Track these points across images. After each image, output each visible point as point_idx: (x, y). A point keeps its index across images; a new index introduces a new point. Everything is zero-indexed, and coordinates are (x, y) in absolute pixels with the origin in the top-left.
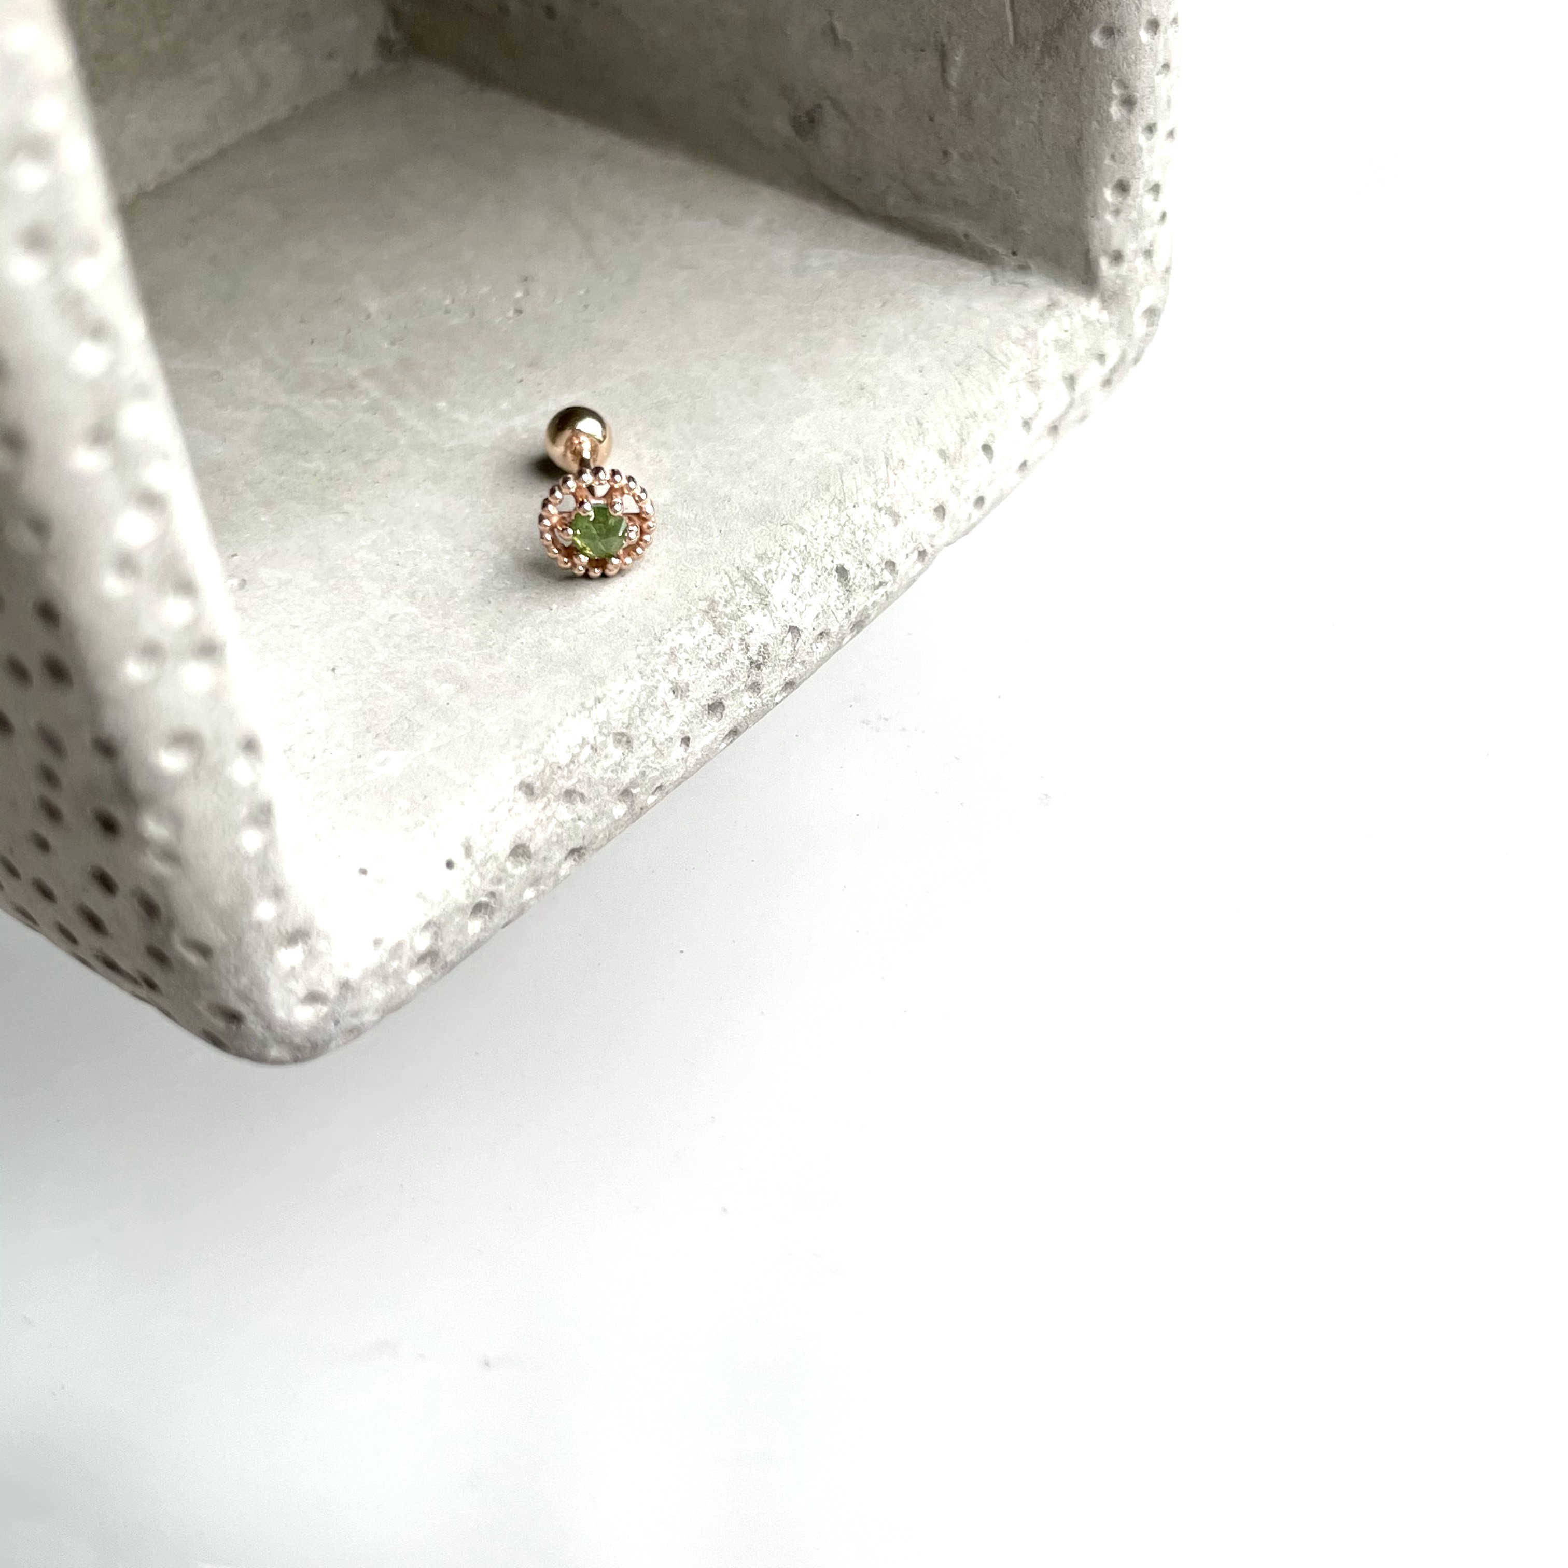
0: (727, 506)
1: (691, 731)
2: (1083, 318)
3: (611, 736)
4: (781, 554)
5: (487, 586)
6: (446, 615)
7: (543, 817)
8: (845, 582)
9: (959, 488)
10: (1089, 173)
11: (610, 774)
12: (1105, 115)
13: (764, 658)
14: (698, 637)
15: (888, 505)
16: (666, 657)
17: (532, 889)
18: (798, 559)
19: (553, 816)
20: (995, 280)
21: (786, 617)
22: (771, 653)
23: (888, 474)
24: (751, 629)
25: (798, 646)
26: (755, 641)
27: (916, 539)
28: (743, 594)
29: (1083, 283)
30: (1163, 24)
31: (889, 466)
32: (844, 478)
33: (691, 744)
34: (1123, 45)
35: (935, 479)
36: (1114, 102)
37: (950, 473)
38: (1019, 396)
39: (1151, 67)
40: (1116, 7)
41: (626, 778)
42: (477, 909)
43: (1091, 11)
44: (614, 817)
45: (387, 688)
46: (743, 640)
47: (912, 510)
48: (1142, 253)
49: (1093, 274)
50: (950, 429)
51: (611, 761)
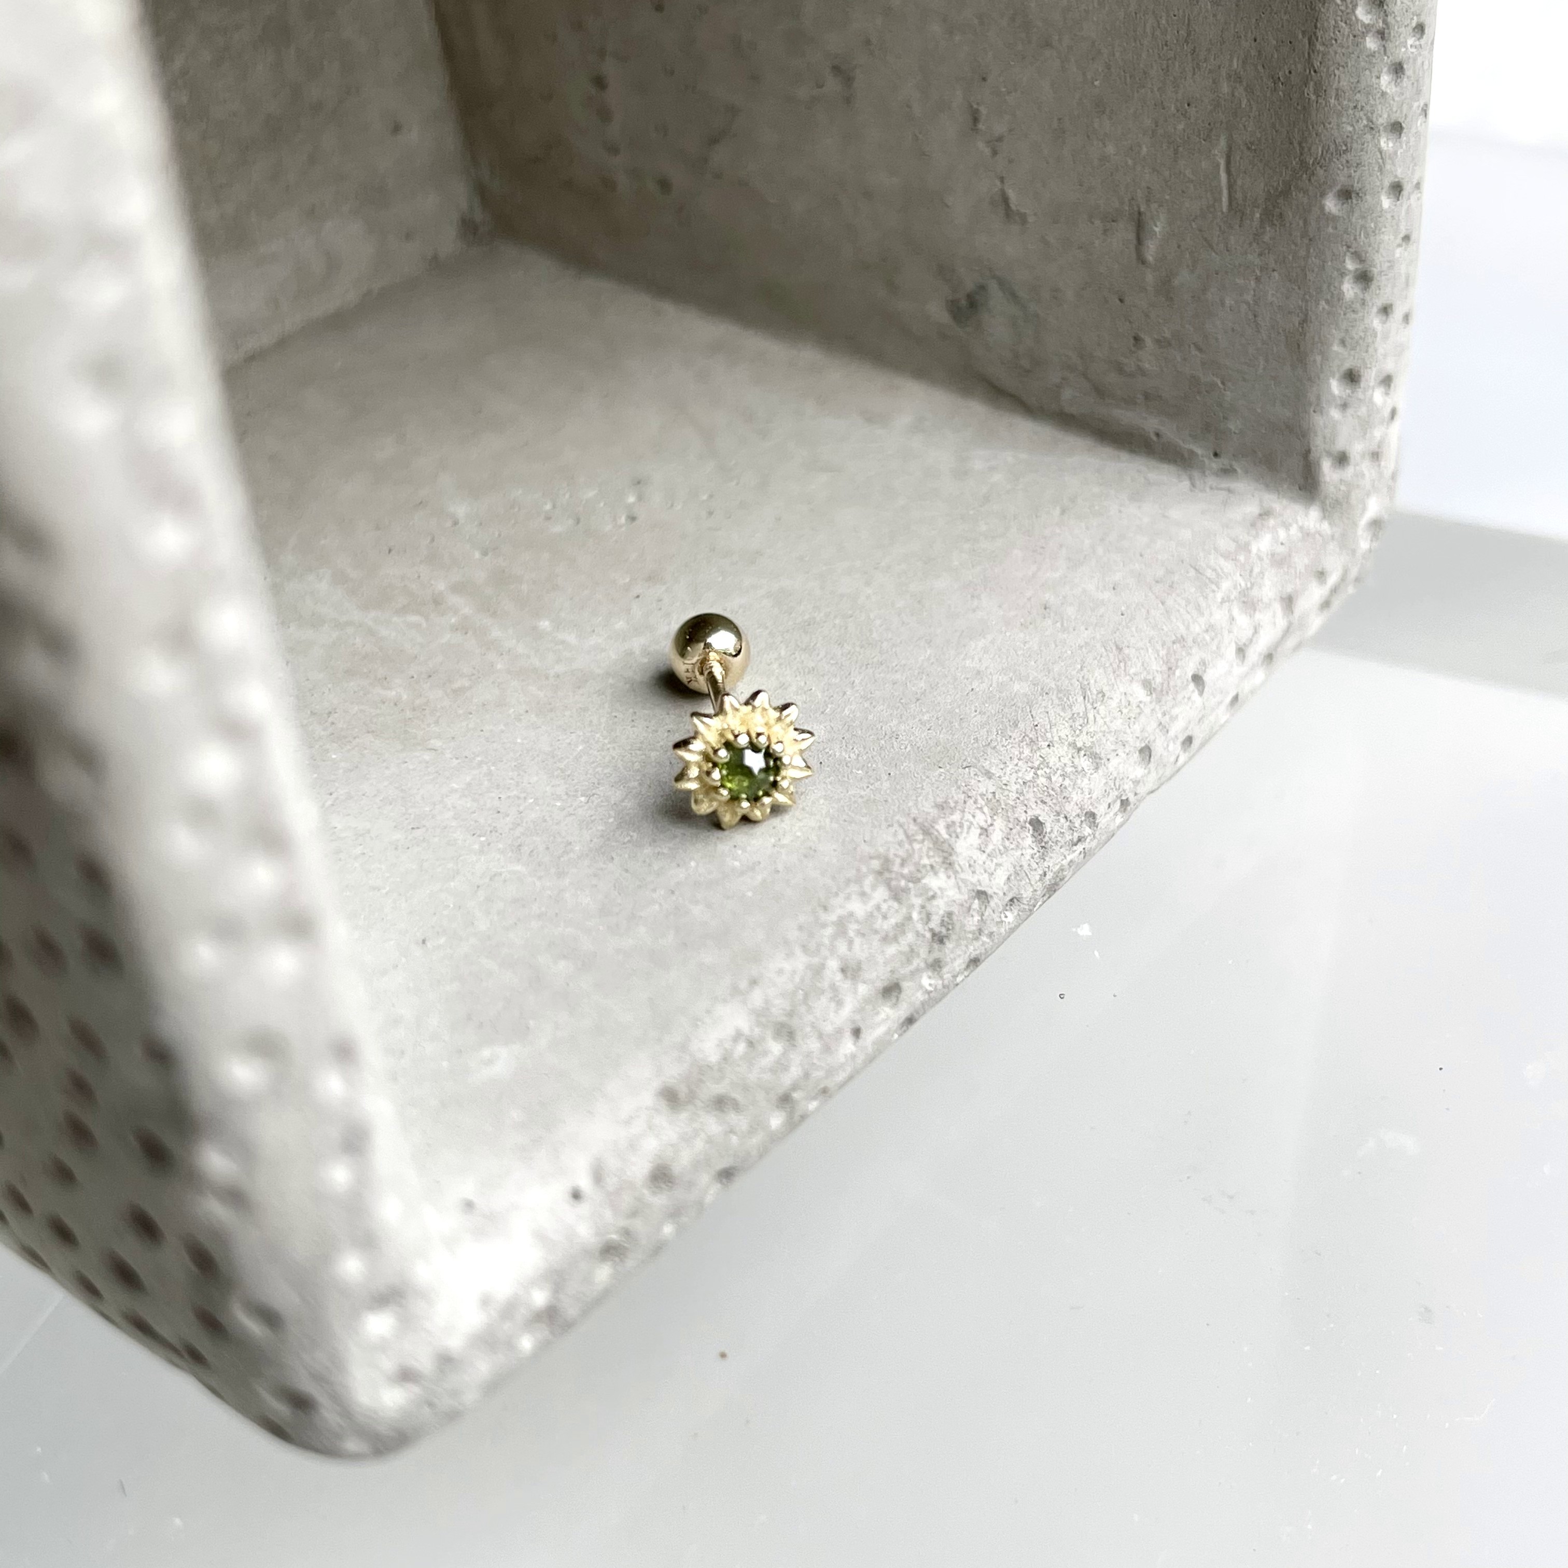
0: (895, 743)
1: (861, 1020)
2: (1301, 528)
3: (768, 1028)
4: (965, 802)
5: (609, 839)
6: (561, 874)
7: (687, 1129)
8: (1040, 837)
9: (1167, 725)
10: (1315, 361)
11: (767, 1076)
12: (1335, 293)
13: (948, 929)
14: (872, 903)
15: (1087, 746)
16: (833, 927)
17: (674, 1221)
18: (986, 809)
19: (700, 1128)
20: (1193, 485)
21: (974, 879)
22: (955, 922)
23: (1086, 709)
25: (986, 914)
26: (940, 907)
27: (1119, 786)
28: (924, 853)
29: (1300, 489)
30: (1407, 188)
31: (1087, 698)
32: (1034, 713)
33: (862, 1035)
34: (1361, 211)
35: (1140, 714)
36: (1347, 278)
37: (1158, 707)
38: (1233, 619)
39: (1392, 237)
40: (1356, 167)
41: (787, 1078)
42: (607, 1249)
43: (1325, 171)
44: (770, 1129)
45: (491, 965)
46: (924, 908)
47: (1115, 751)
48: (1370, 455)
49: (1314, 478)
50: (1157, 656)
51: (770, 1058)
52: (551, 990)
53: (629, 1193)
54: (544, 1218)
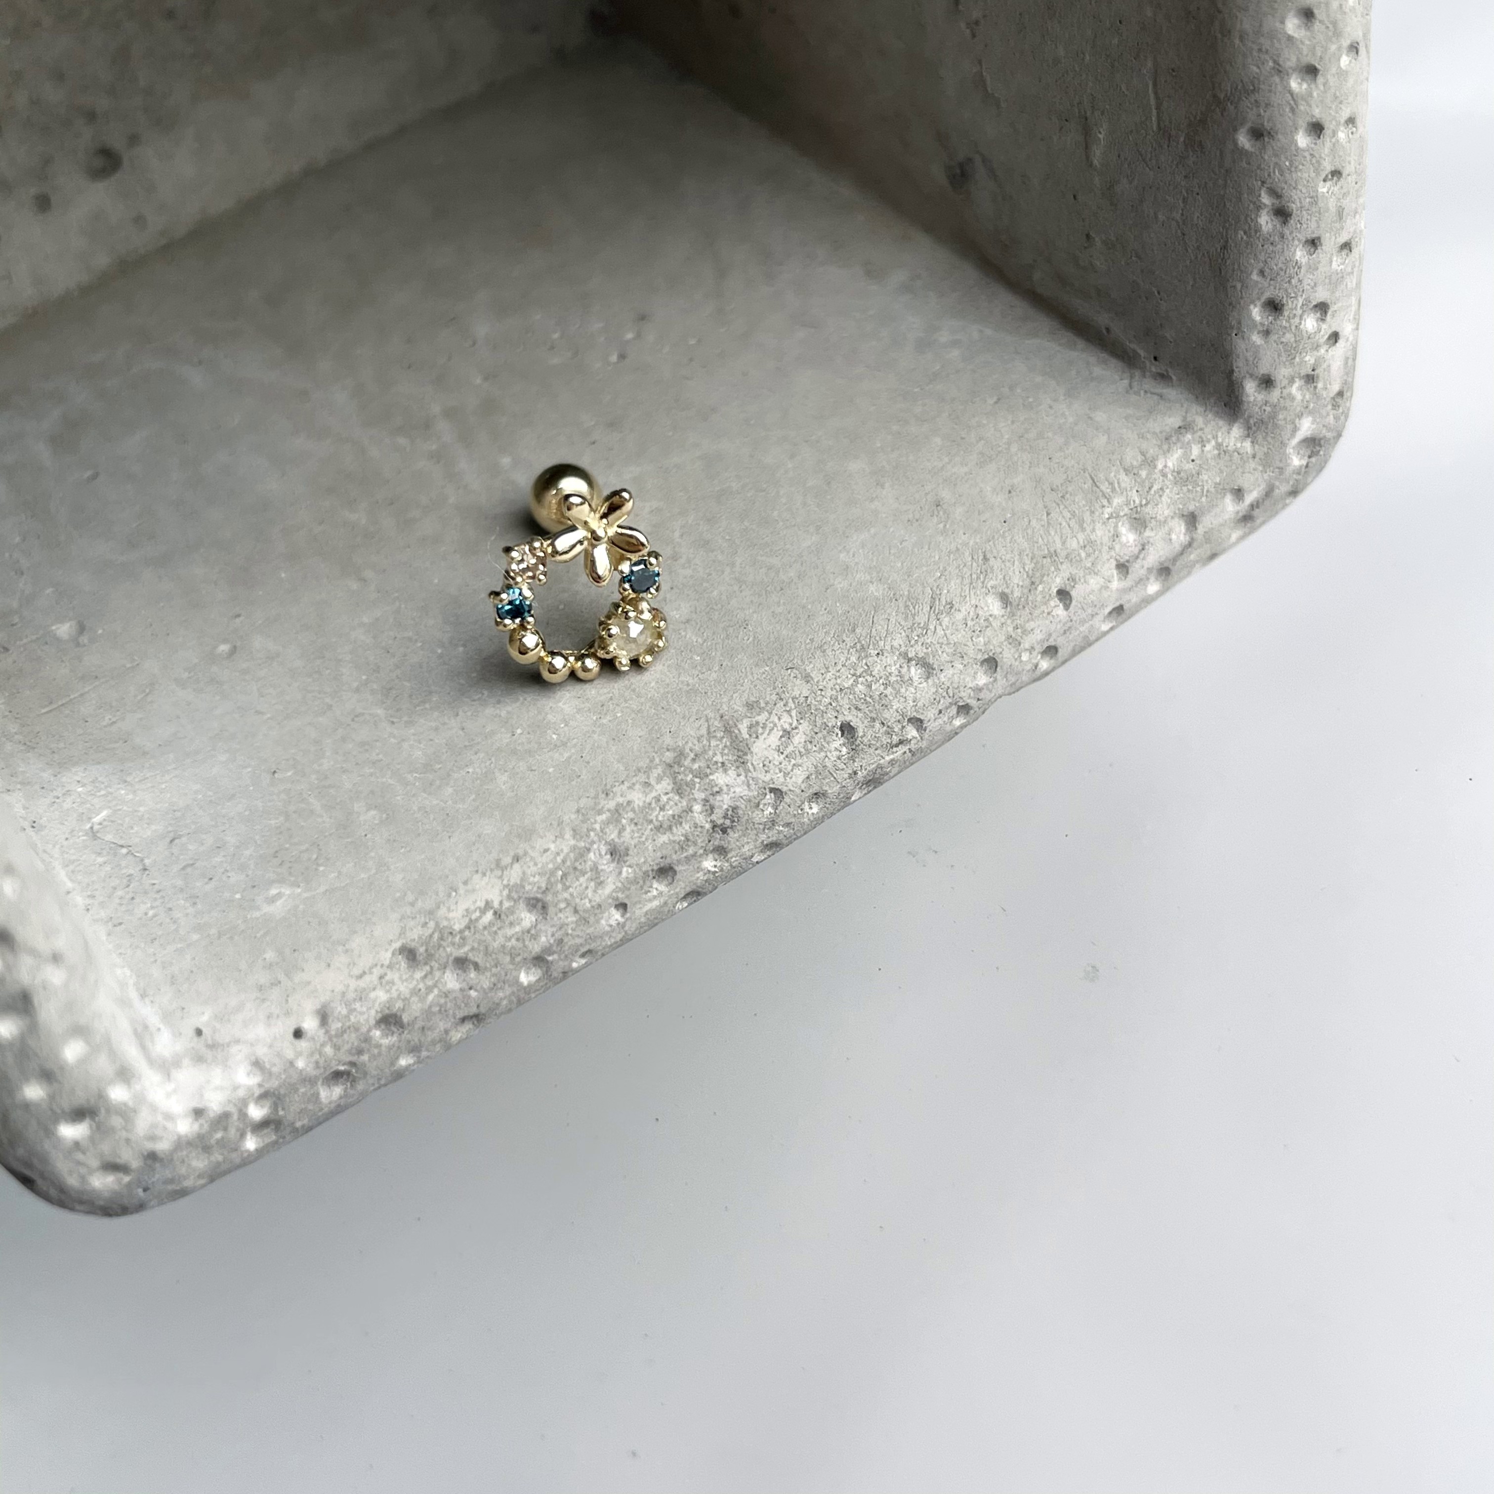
0: (741, 634)
1: (627, 897)
3: (521, 901)
6: (409, 724)
7: (421, 986)
8: (850, 741)
9: (1019, 638)
10: (1234, 287)
11: (513, 942)
12: (1252, 223)
13: (733, 822)
14: (654, 794)
15: (921, 655)
16: (608, 814)
17: (411, 1055)
18: (794, 713)
19: (435, 986)
21: (768, 778)
22: (741, 815)
23: (929, 620)
24: (718, 790)
25: (780, 808)
26: (724, 802)
27: (954, 694)
28: (719, 750)
29: (1225, 406)
30: (1329, 127)
31: (933, 608)
32: (875, 618)
33: (629, 909)
34: (1273, 149)
35: (987, 627)
36: (1266, 210)
37: (1009, 621)
38: (1116, 535)
39: (1313, 175)
40: (1266, 107)
41: (536, 946)
42: (337, 1076)
43: (1236, 107)
44: (522, 984)
45: (316, 805)
46: (707, 801)
47: (952, 662)
48: (1300, 378)
49: (1237, 397)
50: (1022, 570)
51: (517, 929)
52: (349, 840)
53: (353, 1035)
54: (262, 1052)
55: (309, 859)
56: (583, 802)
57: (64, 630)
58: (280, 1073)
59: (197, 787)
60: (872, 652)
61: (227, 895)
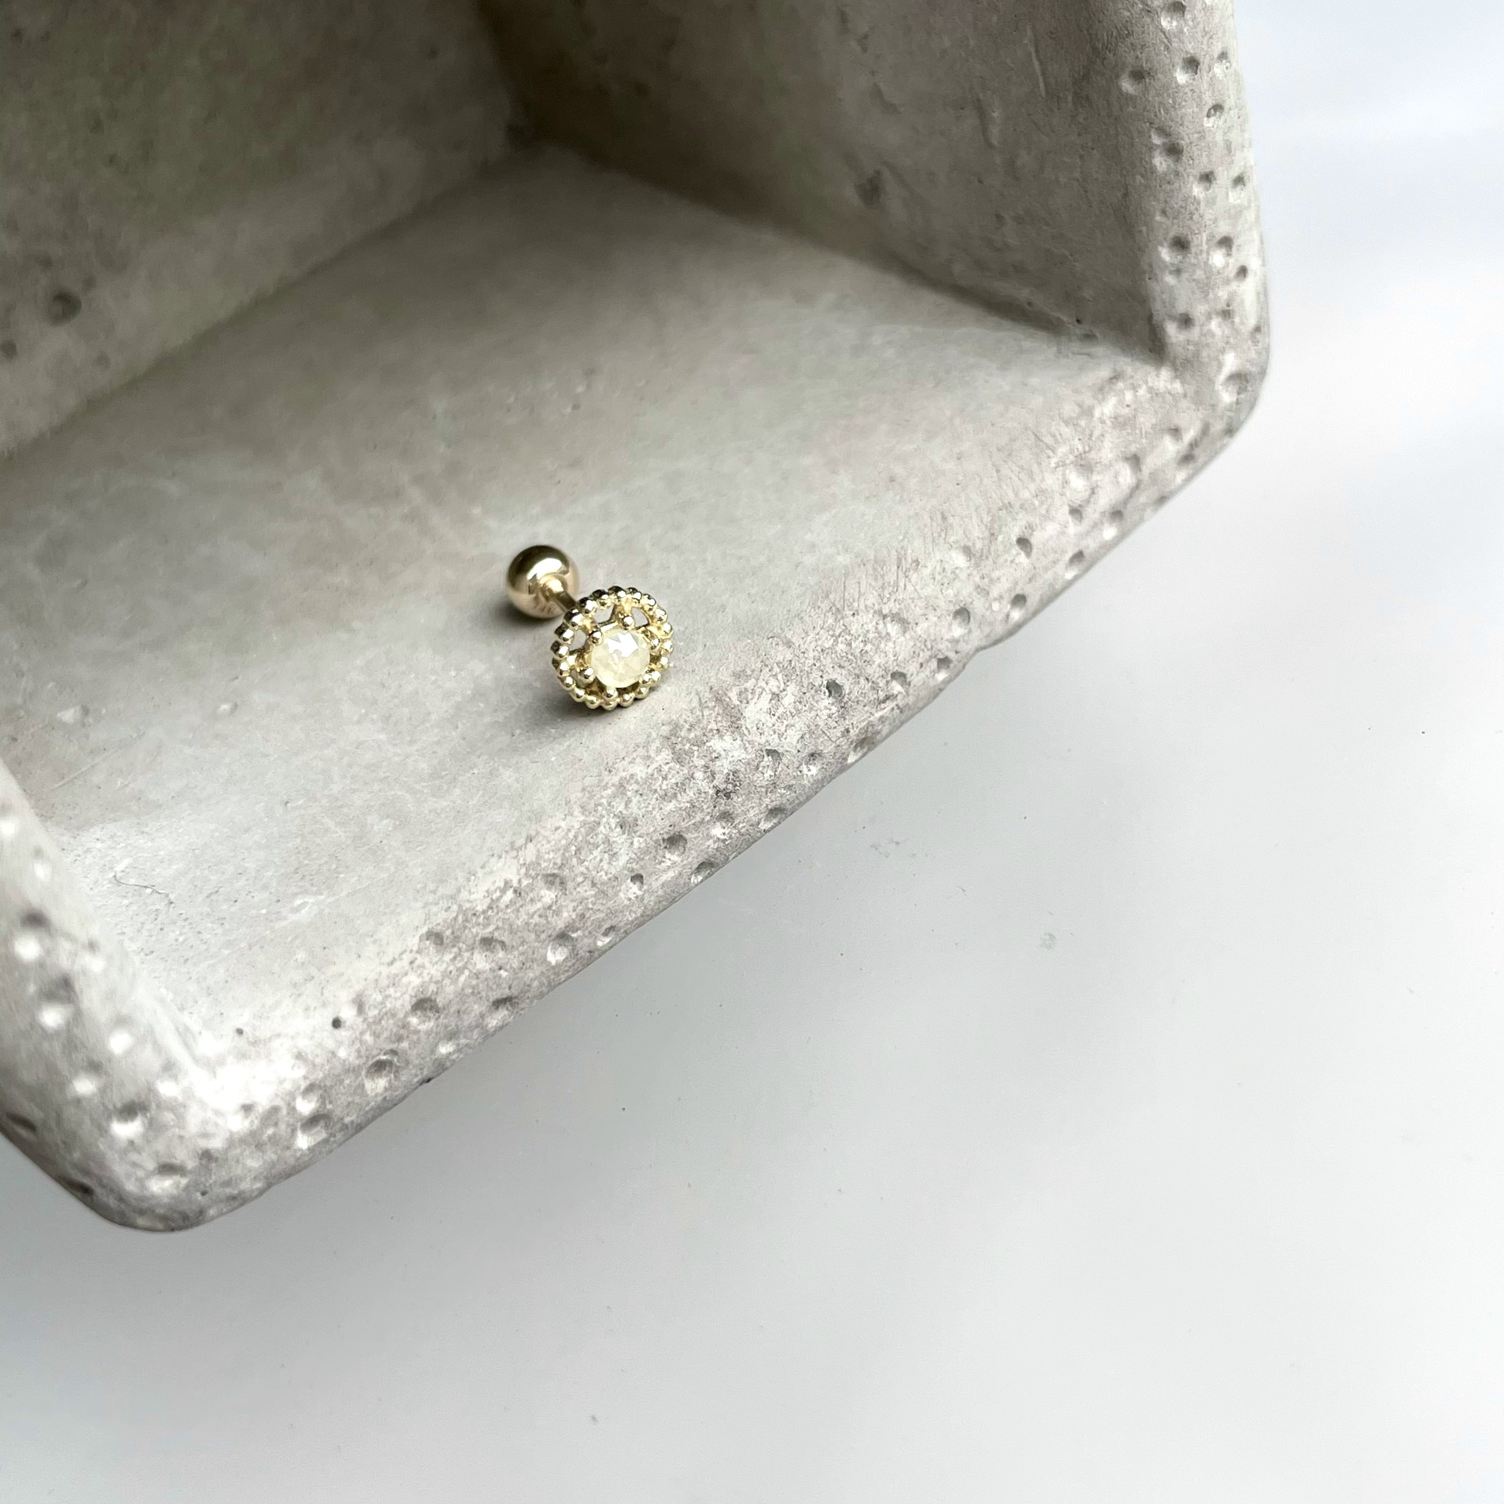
0: (720, 616)
1: (642, 867)
2: (1150, 390)
3: (539, 878)
5: (460, 710)
7: (451, 968)
8: (838, 699)
9: (987, 588)
10: (1140, 231)
11: (536, 919)
12: (1148, 166)
13: (735, 786)
14: (653, 766)
15: (894, 612)
16: (613, 788)
17: (450, 1043)
18: (780, 677)
19: (465, 967)
20: (1059, 352)
21: (763, 740)
22: (743, 779)
23: (898, 578)
24: (716, 755)
25: (780, 769)
26: (724, 767)
27: (933, 647)
28: (713, 719)
29: (1151, 351)
30: (1207, 60)
31: (901, 567)
32: (846, 584)
33: (645, 881)
35: (954, 579)
36: (1158, 151)
37: (975, 572)
38: (1066, 482)
39: (1196, 110)
40: (1142, 48)
41: (559, 922)
42: (379, 1067)
43: (1114, 55)
44: (550, 963)
45: (331, 824)
46: (708, 768)
47: (925, 615)
48: (1218, 314)
49: (1160, 341)
50: (980, 523)
51: (539, 905)
52: (367, 847)
53: (391, 1021)
54: (304, 1044)
55: (329, 870)
56: (588, 781)
57: (69, 715)
58: (323, 1065)
59: (212, 827)
60: (848, 613)
61: (253, 912)
